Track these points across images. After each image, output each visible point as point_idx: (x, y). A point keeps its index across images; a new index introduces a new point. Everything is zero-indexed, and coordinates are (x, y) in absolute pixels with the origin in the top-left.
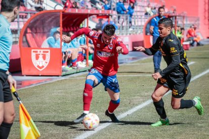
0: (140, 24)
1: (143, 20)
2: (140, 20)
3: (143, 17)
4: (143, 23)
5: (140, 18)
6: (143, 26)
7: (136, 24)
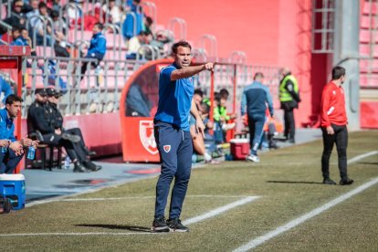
0: (111, 83)
1: (120, 73)
2: (111, 73)
3: (122, 65)
4: (122, 83)
5: (111, 68)
6: (120, 91)
7: (102, 84)
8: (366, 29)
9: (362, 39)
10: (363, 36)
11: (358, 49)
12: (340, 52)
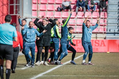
8: (35, 3)
9: (33, 9)
10: (34, 7)
11: (31, 14)
12: (23, 15)
